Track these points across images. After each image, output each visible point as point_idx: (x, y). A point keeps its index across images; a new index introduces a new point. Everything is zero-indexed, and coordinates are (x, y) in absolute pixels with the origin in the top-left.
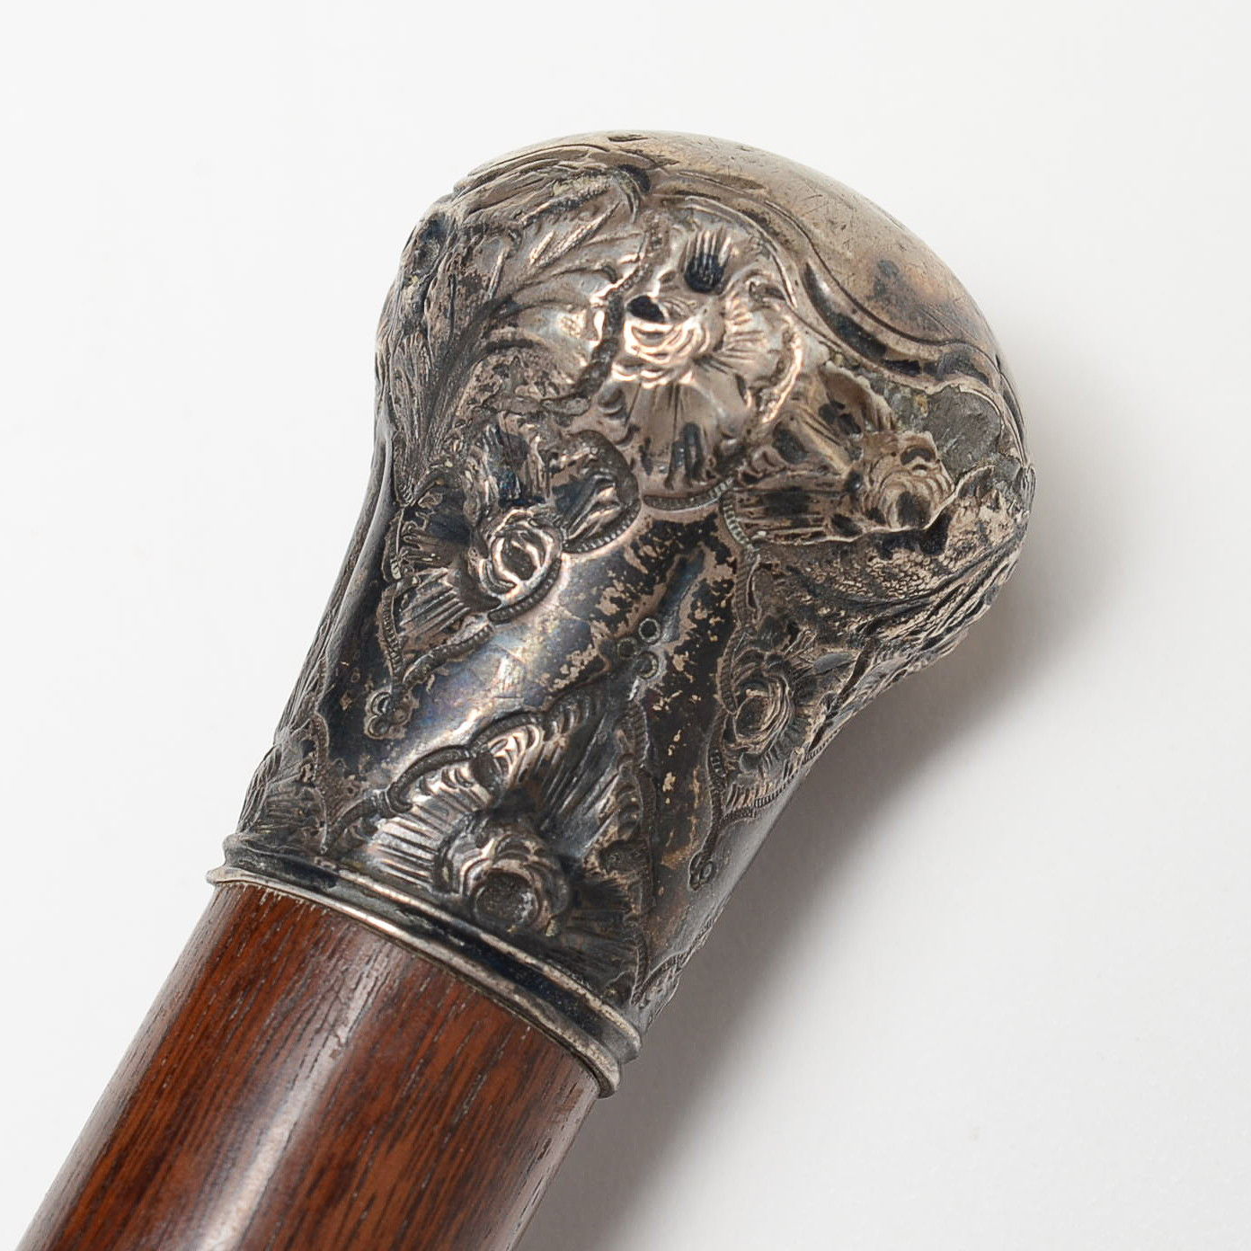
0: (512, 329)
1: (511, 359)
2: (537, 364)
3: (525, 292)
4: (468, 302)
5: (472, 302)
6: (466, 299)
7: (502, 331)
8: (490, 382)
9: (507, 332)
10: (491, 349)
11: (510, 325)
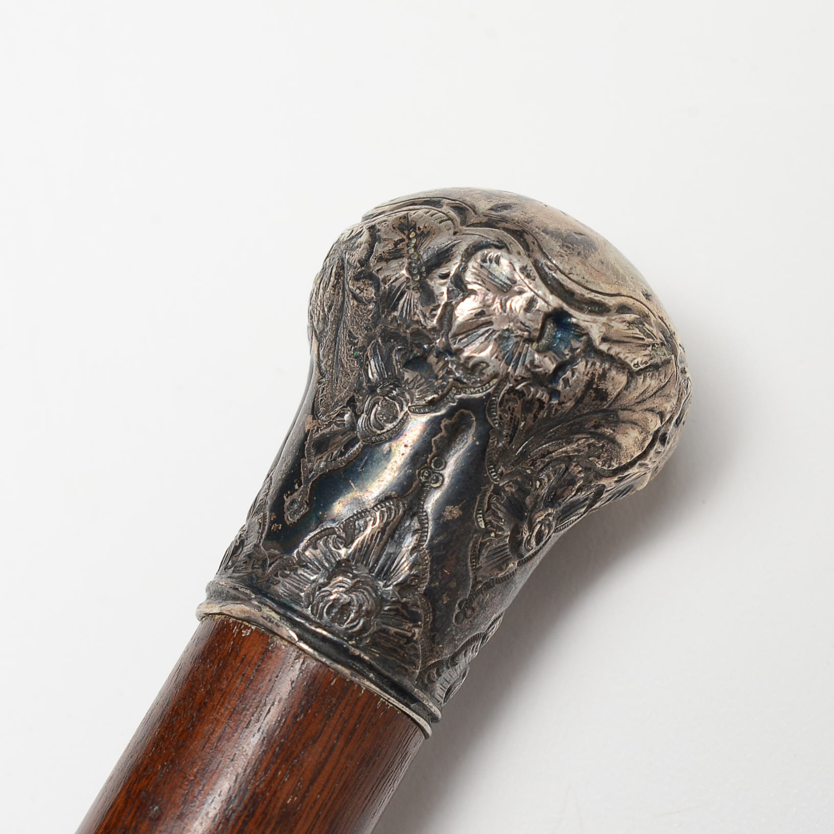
0: (612, 432)
1: (601, 445)
2: (611, 453)
3: (625, 412)
4: (594, 403)
5: (595, 404)
6: (593, 400)
7: (606, 430)
8: (582, 449)
9: (609, 431)
10: (593, 435)
11: (611, 429)
